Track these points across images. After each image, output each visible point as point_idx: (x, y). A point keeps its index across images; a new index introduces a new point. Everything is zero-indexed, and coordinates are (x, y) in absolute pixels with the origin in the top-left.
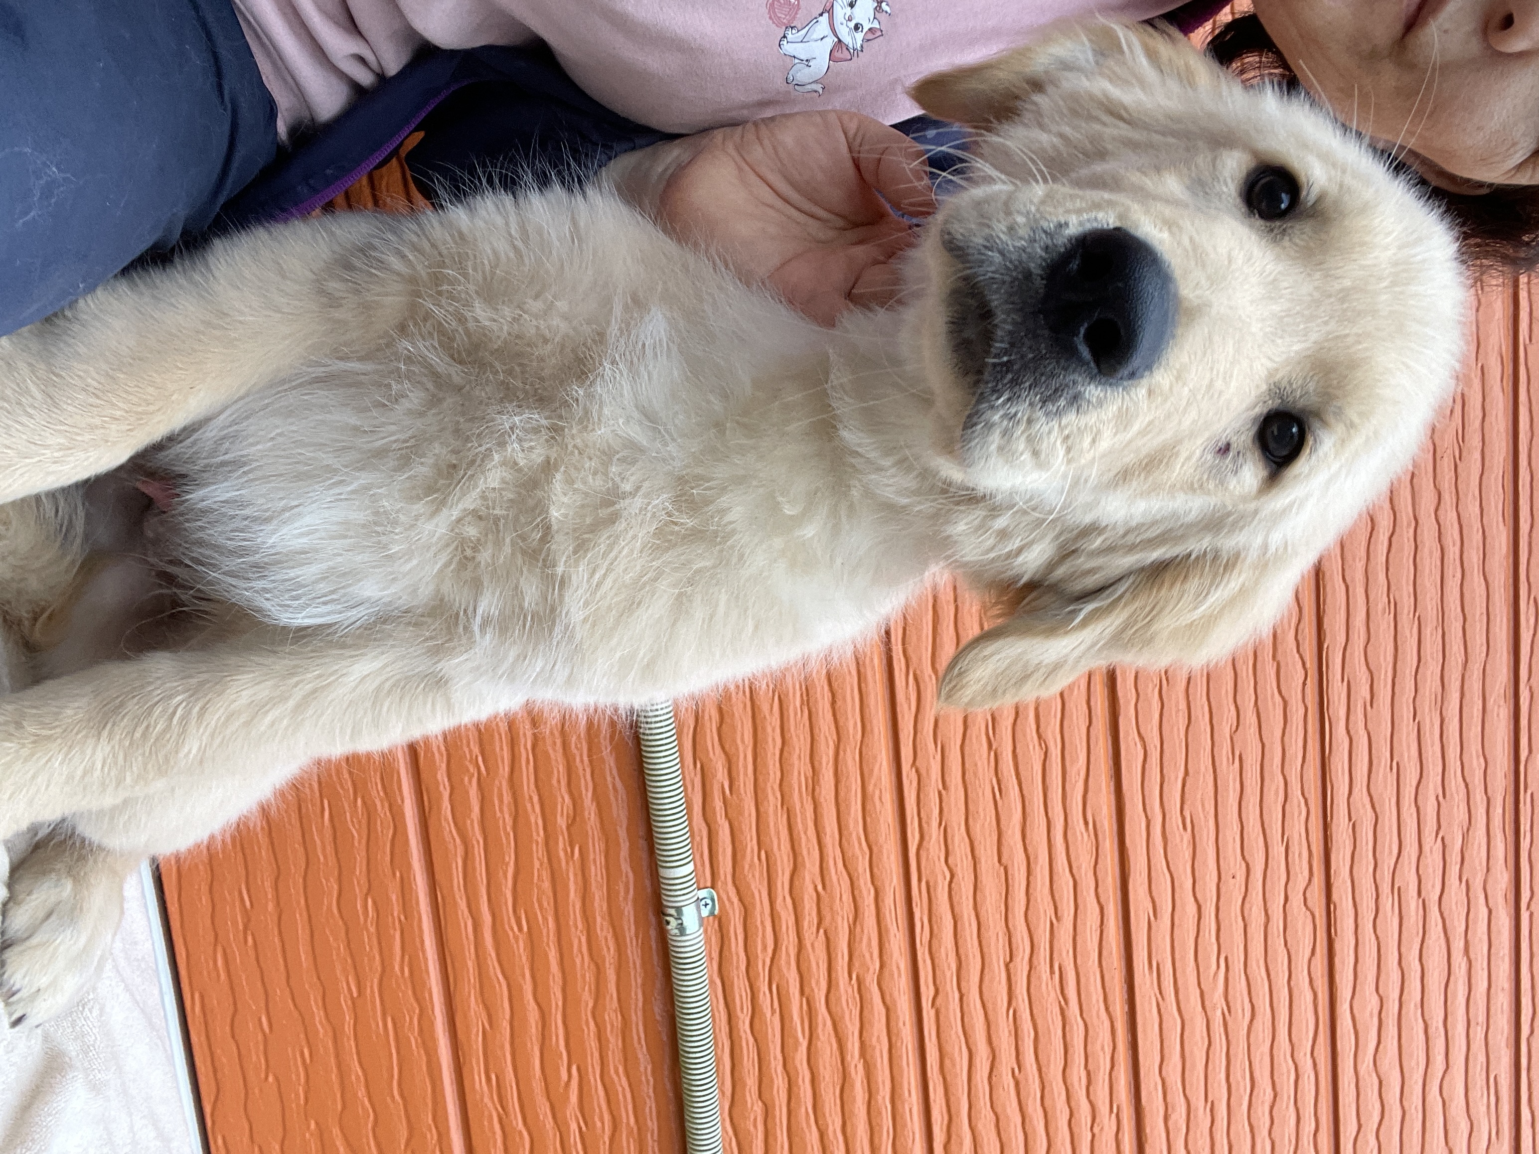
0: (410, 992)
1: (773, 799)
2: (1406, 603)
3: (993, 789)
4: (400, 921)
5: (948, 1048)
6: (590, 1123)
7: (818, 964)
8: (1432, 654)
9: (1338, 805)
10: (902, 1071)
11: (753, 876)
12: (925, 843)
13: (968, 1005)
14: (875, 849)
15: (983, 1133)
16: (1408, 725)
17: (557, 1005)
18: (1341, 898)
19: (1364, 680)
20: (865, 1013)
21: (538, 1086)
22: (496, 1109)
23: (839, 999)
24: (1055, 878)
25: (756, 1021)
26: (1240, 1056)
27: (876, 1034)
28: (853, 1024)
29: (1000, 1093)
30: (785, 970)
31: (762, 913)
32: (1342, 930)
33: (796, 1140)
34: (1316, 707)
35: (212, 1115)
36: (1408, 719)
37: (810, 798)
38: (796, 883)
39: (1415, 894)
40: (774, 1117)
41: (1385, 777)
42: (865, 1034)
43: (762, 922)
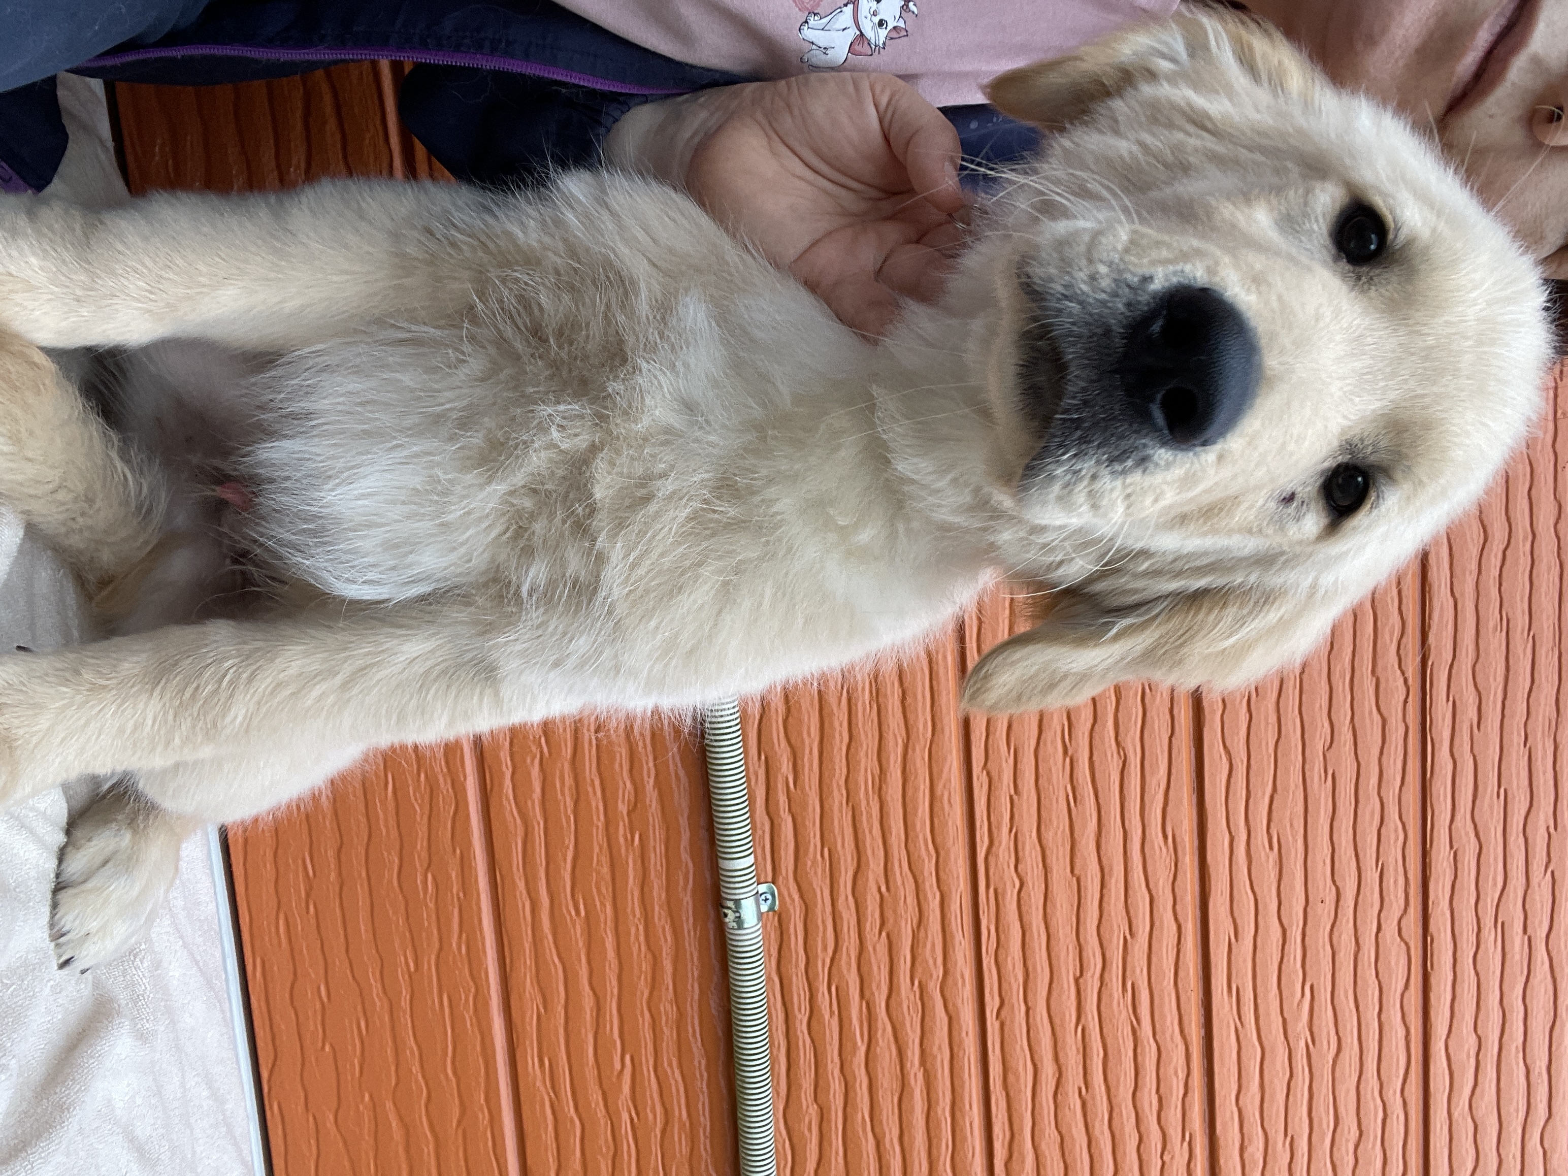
0: (467, 971)
1: (838, 796)
2: (1520, 620)
3: (1068, 796)
4: (459, 898)
5: (1012, 1063)
6: (641, 1115)
7: (879, 968)
8: (1547, 677)
9: (1439, 830)
10: (963, 1083)
11: (816, 873)
12: (994, 849)
13: (1034, 1019)
14: (942, 853)
15: (1047, 1153)
16: (1518, 752)
17: (612, 992)
18: (1439, 930)
19: (1471, 700)
20: (927, 1019)
21: (590, 1073)
22: (548, 1094)
23: (900, 1004)
24: (1131, 892)
25: (814, 1023)
26: (1324, 1090)
27: (937, 1043)
28: (914, 1032)
29: (1065, 1113)
30: (845, 972)
31: (824, 911)
32: (1439, 962)
33: (851, 1146)
34: (1418, 727)
35: (269, 1081)
36: (1519, 745)
37: (876, 797)
38: (860, 882)
39: (1520, 930)
40: (829, 1121)
41: (1491, 807)
42: (925, 1041)
43: (823, 922)
